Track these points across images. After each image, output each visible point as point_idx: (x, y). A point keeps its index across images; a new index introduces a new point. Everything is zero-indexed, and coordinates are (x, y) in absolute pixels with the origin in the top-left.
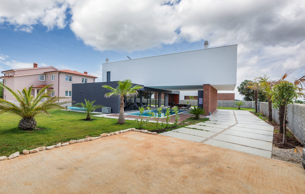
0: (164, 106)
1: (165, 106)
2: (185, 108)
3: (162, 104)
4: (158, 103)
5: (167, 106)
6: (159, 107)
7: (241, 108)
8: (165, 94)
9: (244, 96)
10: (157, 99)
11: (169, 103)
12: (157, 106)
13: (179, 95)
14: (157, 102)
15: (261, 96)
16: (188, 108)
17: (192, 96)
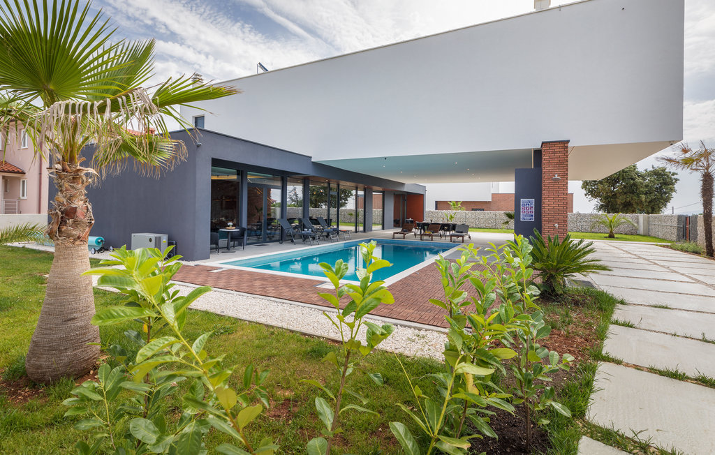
0: (380, 227)
1: (383, 229)
2: (451, 236)
3: (375, 224)
4: (362, 221)
5: (389, 228)
6: (364, 230)
7: (616, 236)
8: (383, 192)
9: (596, 202)
10: (361, 210)
11: (394, 221)
12: (361, 228)
13: (423, 195)
14: (361, 217)
15: (648, 200)
16: (463, 236)
17: (457, 202)
